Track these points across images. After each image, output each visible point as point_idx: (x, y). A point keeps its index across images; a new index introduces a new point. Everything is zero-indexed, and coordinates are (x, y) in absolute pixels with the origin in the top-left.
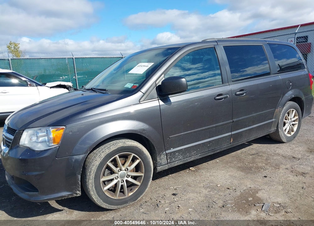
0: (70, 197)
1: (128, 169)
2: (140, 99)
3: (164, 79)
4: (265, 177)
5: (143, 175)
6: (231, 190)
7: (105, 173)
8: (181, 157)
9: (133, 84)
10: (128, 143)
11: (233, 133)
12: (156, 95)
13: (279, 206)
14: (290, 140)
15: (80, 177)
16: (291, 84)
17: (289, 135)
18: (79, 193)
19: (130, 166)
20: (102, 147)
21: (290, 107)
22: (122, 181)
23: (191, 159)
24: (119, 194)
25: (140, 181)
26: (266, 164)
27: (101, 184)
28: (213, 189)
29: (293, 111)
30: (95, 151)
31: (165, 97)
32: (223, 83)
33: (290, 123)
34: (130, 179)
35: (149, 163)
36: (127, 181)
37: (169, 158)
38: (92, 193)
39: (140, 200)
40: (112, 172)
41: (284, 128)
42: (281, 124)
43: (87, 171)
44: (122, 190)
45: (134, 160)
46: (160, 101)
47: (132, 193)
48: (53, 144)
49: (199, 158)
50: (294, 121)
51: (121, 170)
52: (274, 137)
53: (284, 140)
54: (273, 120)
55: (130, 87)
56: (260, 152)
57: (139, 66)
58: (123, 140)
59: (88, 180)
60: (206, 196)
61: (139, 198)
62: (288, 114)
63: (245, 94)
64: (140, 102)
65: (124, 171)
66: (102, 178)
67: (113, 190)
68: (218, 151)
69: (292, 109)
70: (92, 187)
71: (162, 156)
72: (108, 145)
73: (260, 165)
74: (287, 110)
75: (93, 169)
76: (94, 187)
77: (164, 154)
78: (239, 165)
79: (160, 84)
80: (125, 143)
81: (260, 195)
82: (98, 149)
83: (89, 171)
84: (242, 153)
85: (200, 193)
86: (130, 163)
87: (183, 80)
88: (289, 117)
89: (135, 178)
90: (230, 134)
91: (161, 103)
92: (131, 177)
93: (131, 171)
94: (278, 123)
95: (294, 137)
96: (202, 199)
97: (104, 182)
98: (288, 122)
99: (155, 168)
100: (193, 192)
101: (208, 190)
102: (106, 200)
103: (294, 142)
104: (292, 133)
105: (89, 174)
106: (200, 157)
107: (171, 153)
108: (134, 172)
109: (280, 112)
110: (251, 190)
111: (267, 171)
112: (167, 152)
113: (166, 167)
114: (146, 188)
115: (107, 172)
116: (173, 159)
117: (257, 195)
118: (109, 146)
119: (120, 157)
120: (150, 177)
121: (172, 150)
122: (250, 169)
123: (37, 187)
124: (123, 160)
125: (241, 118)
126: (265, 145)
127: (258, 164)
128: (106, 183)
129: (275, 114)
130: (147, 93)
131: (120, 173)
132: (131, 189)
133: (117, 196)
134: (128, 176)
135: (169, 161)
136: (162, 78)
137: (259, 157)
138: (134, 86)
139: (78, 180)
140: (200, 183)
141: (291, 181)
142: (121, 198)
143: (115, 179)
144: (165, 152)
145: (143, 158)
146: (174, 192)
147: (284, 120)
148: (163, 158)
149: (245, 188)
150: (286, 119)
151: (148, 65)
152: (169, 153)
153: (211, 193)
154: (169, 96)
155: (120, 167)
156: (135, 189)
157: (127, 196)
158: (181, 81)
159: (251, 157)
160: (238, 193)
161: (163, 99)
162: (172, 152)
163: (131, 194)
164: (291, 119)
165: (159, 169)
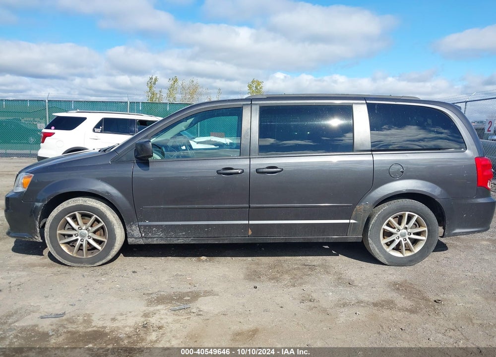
2: (112, 159)
8: (161, 235)
11: (251, 222)
21: (401, 208)
22: (82, 240)
23: (179, 241)
27: (58, 236)
32: (241, 155)
36: (87, 241)
37: (143, 231)
41: (385, 241)
42: (373, 232)
46: (135, 164)
49: (192, 243)
50: (415, 234)
51: (81, 229)
54: (352, 221)
63: (277, 174)
64: (111, 162)
65: (86, 231)
69: (408, 213)
71: (134, 227)
74: (393, 213)
77: (136, 225)
88: (401, 226)
90: (246, 222)
91: (136, 166)
92: (93, 240)
93: (95, 233)
97: (64, 235)
98: (399, 233)
104: (409, 254)
107: (145, 226)
109: (366, 211)
112: (140, 223)
113: (141, 242)
116: (150, 234)
121: (148, 223)
129: (354, 212)
130: (122, 154)
131: (80, 231)
133: (73, 254)
134: (89, 237)
135: (143, 235)
143: (74, 235)
144: (137, 223)
145: (107, 223)
147: (385, 227)
148: (135, 229)
150: (393, 228)
152: (142, 225)
155: (80, 226)
162: (147, 226)
164: (406, 228)
165: (131, 241)
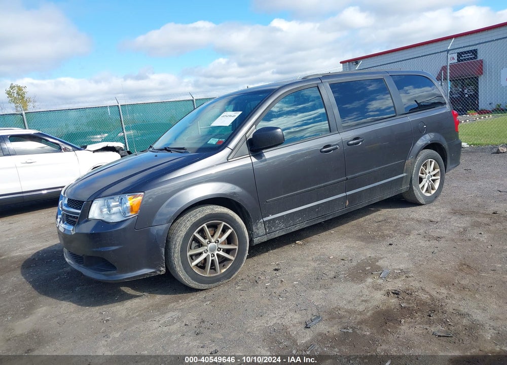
0: (153, 275)
1: (218, 241)
2: (228, 157)
3: (255, 131)
4: (390, 244)
5: (237, 247)
6: (346, 262)
7: (192, 246)
9: (217, 140)
10: (217, 209)
11: (348, 193)
12: (247, 151)
13: (400, 271)
14: (430, 200)
15: (163, 250)
16: (425, 126)
17: (428, 195)
18: (163, 270)
19: (220, 237)
20: (187, 215)
21: (427, 158)
22: (213, 255)
23: (296, 228)
24: (210, 271)
25: (233, 255)
26: (394, 231)
27: (189, 259)
28: (323, 261)
29: (431, 162)
30: (178, 221)
31: (258, 153)
32: (331, 132)
33: (428, 179)
34: (221, 253)
35: (243, 233)
36: (218, 255)
37: (268, 227)
38: (178, 269)
39: (236, 278)
40: (200, 245)
41: (421, 186)
42: (415, 180)
43: (172, 243)
44: (214, 267)
45: (224, 230)
46: (252, 157)
47: (225, 270)
48: (130, 214)
49: (305, 226)
50: (434, 175)
51: (210, 242)
52: (407, 197)
53: (422, 201)
54: (405, 174)
55: (214, 143)
56: (389, 218)
57: (223, 116)
58: (211, 207)
59: (173, 254)
60: (315, 269)
61: (234, 276)
62: (425, 165)
63: (360, 143)
64: (228, 160)
65: (214, 243)
66: (189, 251)
67: (202, 266)
68: (330, 218)
69: (430, 160)
70: (178, 262)
71: (259, 225)
72: (193, 212)
73: (387, 232)
74: (423, 162)
75: (178, 240)
76: (180, 262)
77: (261, 222)
78: (360, 235)
79: (251, 136)
80: (213, 209)
81: (380, 263)
82: (182, 218)
83: (174, 243)
84: (365, 220)
85: (307, 266)
86: (221, 234)
87: (279, 130)
88: (427, 171)
89: (228, 251)
90: (344, 194)
91: (254, 160)
92: (223, 251)
93: (222, 243)
94: (411, 178)
95: (436, 197)
96: (310, 271)
97: (191, 256)
98: (426, 177)
99: (251, 241)
100: (299, 266)
101: (318, 262)
102: (195, 277)
103: (436, 203)
104: (433, 192)
105: (173, 247)
106: (307, 226)
107: (269, 221)
108: (225, 244)
109: (413, 164)
110: (371, 260)
111: (394, 238)
112: (265, 219)
113: (265, 239)
114: (242, 263)
115: (194, 244)
116: (273, 228)
117: (377, 263)
118: (194, 214)
119: (209, 226)
120: (246, 249)
121: (271, 217)
122: (373, 238)
123: (115, 264)
124: (212, 230)
125: (357, 174)
126: (398, 209)
127: (385, 232)
128: (194, 257)
129: (405, 167)
130: (236, 149)
131: (209, 245)
132: (224, 265)
133: (208, 273)
134: (219, 249)
135: (267, 230)
136: (254, 130)
137: (387, 224)
138: (219, 142)
139: (162, 253)
140: (308, 256)
141: (420, 246)
142: (212, 275)
143: (204, 252)
144: (262, 220)
145: (236, 228)
146: (277, 268)
147: (420, 175)
148: (260, 227)
149: (363, 258)
150: (423, 174)
151: (235, 114)
152: (267, 221)
153: (322, 265)
154: (263, 151)
155: (209, 239)
156: (228, 265)
157: (219, 273)
158: (277, 132)
159: (376, 224)
160: (354, 264)
161: (256, 155)
162: (271, 220)
163: (223, 271)
164: (429, 173)
165: (257, 241)
